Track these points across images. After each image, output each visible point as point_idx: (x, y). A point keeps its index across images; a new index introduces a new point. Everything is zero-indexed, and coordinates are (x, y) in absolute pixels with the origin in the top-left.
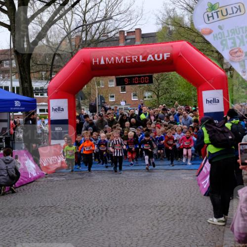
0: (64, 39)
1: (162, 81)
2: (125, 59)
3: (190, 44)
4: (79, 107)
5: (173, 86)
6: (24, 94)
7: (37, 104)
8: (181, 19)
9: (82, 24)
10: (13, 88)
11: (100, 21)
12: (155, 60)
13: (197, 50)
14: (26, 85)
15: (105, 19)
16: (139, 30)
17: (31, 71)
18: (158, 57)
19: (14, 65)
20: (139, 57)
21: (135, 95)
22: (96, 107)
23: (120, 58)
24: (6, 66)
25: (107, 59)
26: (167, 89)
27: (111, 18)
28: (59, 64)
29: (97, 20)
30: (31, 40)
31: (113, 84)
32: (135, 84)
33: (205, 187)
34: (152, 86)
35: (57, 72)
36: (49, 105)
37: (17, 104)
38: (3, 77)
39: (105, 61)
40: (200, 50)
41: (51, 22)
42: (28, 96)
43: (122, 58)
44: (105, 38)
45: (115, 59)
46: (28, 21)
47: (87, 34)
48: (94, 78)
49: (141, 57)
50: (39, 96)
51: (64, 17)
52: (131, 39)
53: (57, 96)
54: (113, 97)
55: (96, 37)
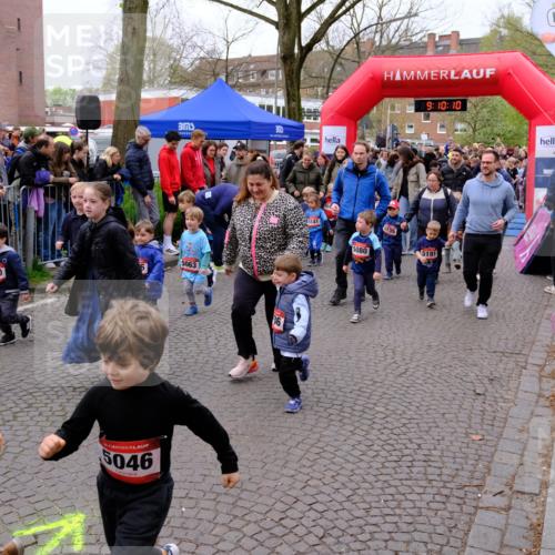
0: (349, 42)
1: (481, 109)
2: (429, 74)
3: (526, 57)
4: (363, 138)
5: (497, 116)
6: (290, 118)
7: (306, 131)
8: (519, 20)
9: (375, 22)
10: (278, 109)
11: (402, 19)
12: (473, 79)
13: (536, 65)
14: (293, 104)
15: (409, 15)
16: (457, 33)
17: (302, 86)
18: (478, 74)
19: (281, 77)
20: (449, 73)
21: (442, 126)
22: (385, 140)
23: (423, 73)
24: (271, 77)
25: (405, 73)
26: (488, 120)
27: (416, 15)
28: (340, 77)
29: (397, 16)
30: (304, 43)
31: (411, 110)
32: (441, 110)
33: (523, 261)
34: (467, 115)
35: (336, 88)
36: (321, 134)
37: (279, 129)
38: (267, 93)
39: (401, 75)
40: (541, 66)
41: (333, 18)
42: (294, 120)
43: (426, 72)
44: (408, 43)
45: (416, 74)
46: (301, 16)
47: (381, 37)
48: (387, 100)
49: (453, 73)
50: (312, 120)
51: (352, 11)
52: (444, 46)
53: (334, 122)
54: (411, 127)
55: (394, 41)
